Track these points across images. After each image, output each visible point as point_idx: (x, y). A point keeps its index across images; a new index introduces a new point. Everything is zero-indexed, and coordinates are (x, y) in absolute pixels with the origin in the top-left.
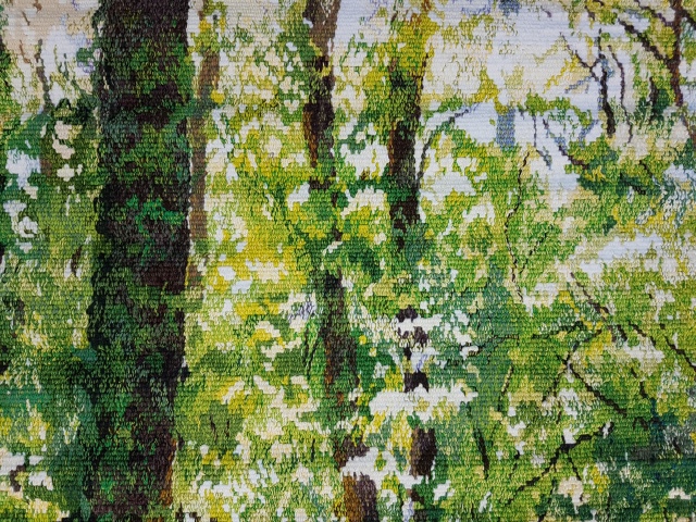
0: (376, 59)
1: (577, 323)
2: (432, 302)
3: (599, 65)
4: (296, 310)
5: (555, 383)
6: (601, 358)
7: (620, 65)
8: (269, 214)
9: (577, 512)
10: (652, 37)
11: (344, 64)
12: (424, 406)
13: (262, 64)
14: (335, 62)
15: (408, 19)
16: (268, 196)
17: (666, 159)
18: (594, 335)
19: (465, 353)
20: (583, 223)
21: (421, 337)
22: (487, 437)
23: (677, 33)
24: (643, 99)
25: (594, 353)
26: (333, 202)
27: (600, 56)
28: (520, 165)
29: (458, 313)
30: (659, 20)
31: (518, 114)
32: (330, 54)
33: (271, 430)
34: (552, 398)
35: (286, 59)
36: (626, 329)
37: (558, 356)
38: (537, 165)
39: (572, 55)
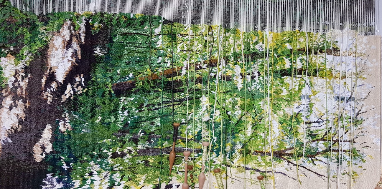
0: (322, 65)
1: (257, 114)
2: (262, 80)
3: (321, 120)
4: (260, 46)
5: (243, 109)
6: (248, 121)
7: (322, 126)
8: (284, 39)
9: (211, 115)
10: (329, 134)
11: (321, 57)
12: (237, 78)
13: (321, 37)
14: (321, 55)
15: (332, 73)
16: (289, 39)
17: (298, 137)
18: (254, 119)
19: (249, 88)
20: (281, 117)
21: (253, 78)
22: (229, 93)
23: (330, 140)
24: (313, 132)
25: (249, 119)
26: (287, 55)
27: (324, 121)
28: (296, 101)
29: (259, 86)
30: (333, 136)
31: (309, 100)
32: (323, 54)
33: (231, 41)
34: (239, 108)
35: (322, 43)
36: (256, 126)
37: (248, 110)
38: (296, 105)
39: (324, 114)
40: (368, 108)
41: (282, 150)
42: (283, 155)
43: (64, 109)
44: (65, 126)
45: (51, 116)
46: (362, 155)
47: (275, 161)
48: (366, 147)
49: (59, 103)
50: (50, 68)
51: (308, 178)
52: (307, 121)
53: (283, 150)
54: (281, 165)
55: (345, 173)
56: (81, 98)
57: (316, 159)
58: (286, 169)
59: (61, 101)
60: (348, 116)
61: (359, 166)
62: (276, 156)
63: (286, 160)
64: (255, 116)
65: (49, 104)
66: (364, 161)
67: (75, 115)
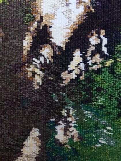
43: (67, 100)
44: (68, 133)
45: (40, 112)
49: (56, 88)
50: (39, 17)
56: (98, 78)
59: (60, 83)
65: (36, 89)
67: (86, 112)
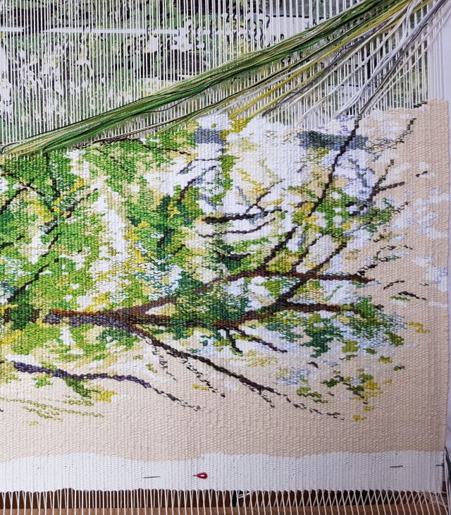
1: (59, 192)
3: (259, 211)
5: (12, 175)
6: (32, 214)
7: (259, 228)
10: (283, 254)
17: (186, 265)
18: (49, 208)
20: (134, 201)
23: (287, 274)
24: (233, 249)
25: (35, 209)
27: (267, 212)
28: (181, 149)
30: (297, 260)
31: (220, 147)
36: (55, 232)
37: (33, 180)
38: (181, 162)
39: (267, 189)
40: (408, 171)
41: (137, 308)
42: (141, 322)
46: (392, 320)
47: (115, 342)
48: (403, 296)
51: (219, 394)
52: (214, 212)
53: (140, 304)
54: (133, 352)
55: (338, 379)
57: (244, 335)
58: (149, 365)
60: (345, 196)
61: (382, 358)
62: (116, 325)
63: (149, 338)
64: (53, 200)
66: (396, 340)
